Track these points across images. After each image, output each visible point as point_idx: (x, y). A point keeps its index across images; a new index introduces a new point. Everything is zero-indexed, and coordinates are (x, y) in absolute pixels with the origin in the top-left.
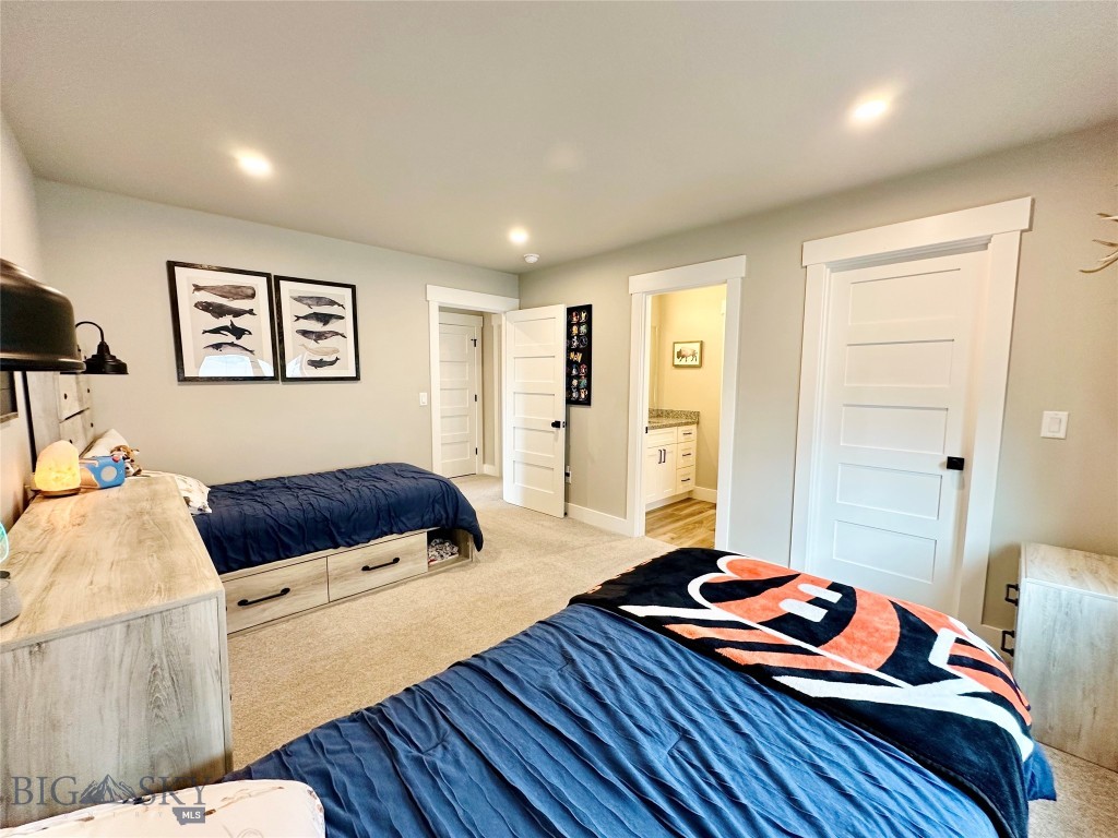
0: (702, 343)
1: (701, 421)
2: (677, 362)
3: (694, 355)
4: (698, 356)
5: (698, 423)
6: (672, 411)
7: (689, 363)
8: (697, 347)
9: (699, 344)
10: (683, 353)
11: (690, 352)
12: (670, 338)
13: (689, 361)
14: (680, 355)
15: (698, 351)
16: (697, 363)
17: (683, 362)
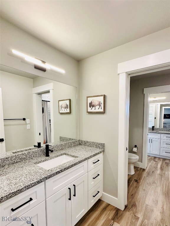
0: (105, 97)
1: (106, 150)
2: (90, 110)
3: (100, 105)
4: (102, 106)
5: (104, 151)
6: (87, 142)
7: (97, 110)
8: (101, 99)
9: (103, 97)
10: (93, 104)
11: (97, 103)
12: (85, 94)
13: (97, 109)
14: (91, 105)
15: (102, 102)
16: (102, 110)
17: (93, 110)
